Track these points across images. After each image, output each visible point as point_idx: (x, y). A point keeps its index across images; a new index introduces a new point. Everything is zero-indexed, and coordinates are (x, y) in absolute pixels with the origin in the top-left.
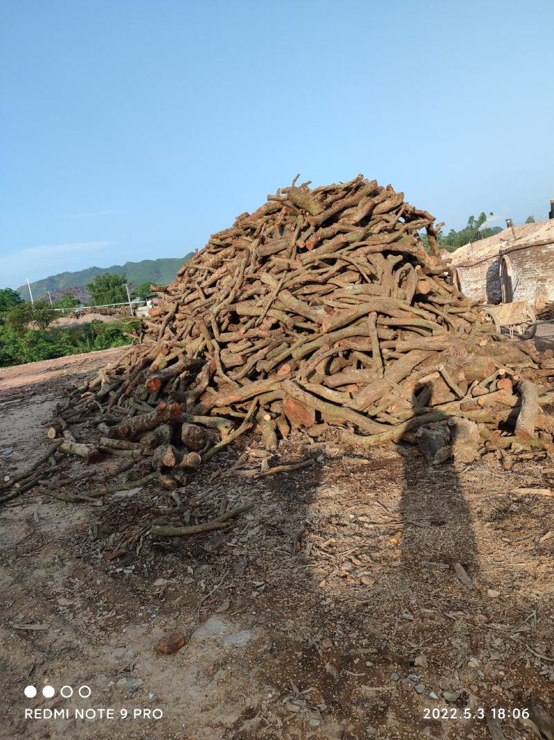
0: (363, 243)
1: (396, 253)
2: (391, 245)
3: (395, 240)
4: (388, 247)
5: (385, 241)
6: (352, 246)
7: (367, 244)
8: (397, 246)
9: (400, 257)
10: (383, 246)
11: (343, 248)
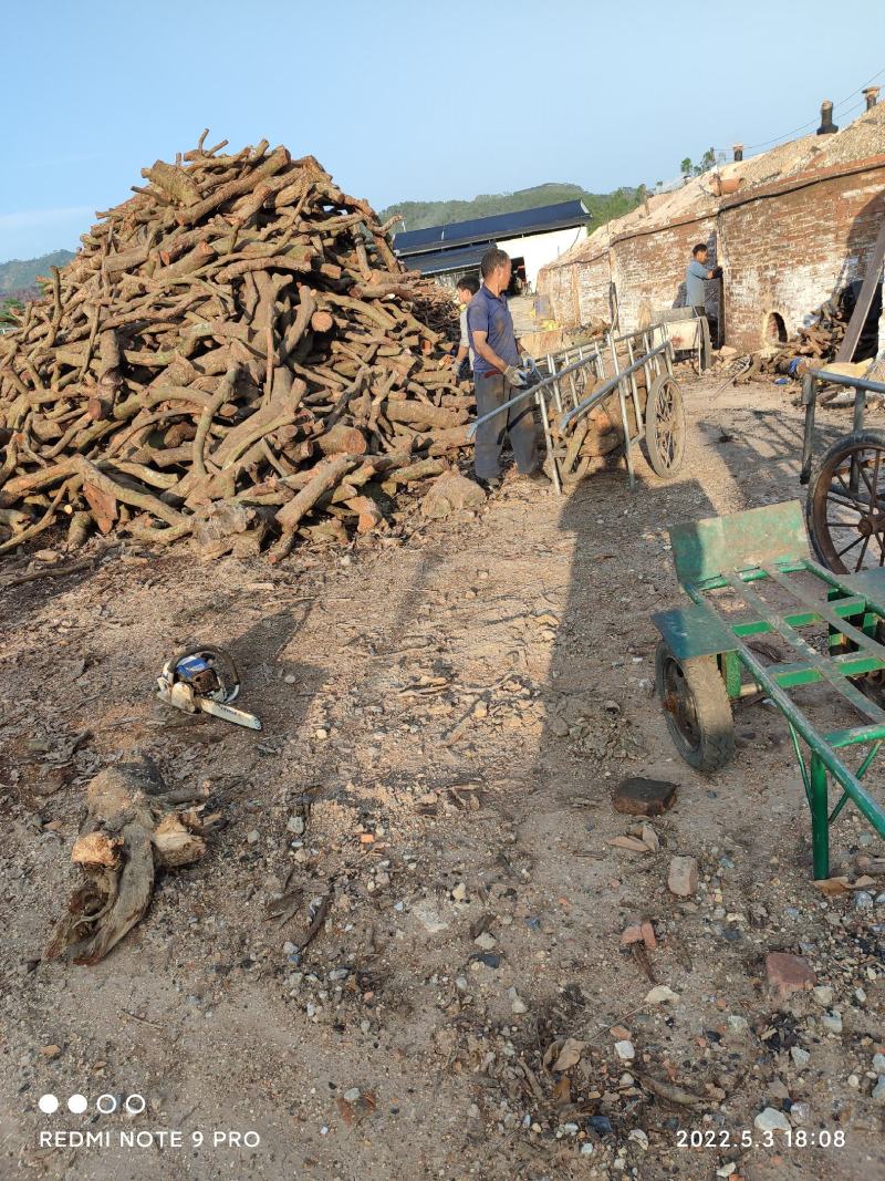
0: (237, 256)
1: (284, 271)
2: (276, 258)
3: (281, 252)
4: (272, 262)
5: (265, 254)
6: (221, 260)
7: (243, 257)
8: (283, 262)
9: (289, 278)
10: (264, 260)
11: (209, 262)
